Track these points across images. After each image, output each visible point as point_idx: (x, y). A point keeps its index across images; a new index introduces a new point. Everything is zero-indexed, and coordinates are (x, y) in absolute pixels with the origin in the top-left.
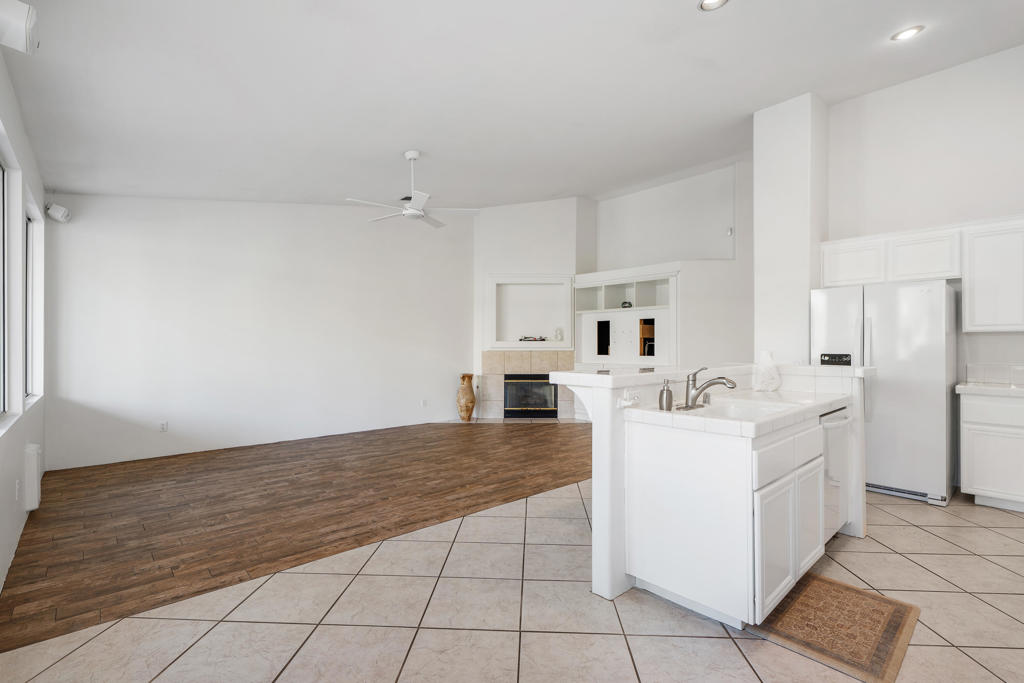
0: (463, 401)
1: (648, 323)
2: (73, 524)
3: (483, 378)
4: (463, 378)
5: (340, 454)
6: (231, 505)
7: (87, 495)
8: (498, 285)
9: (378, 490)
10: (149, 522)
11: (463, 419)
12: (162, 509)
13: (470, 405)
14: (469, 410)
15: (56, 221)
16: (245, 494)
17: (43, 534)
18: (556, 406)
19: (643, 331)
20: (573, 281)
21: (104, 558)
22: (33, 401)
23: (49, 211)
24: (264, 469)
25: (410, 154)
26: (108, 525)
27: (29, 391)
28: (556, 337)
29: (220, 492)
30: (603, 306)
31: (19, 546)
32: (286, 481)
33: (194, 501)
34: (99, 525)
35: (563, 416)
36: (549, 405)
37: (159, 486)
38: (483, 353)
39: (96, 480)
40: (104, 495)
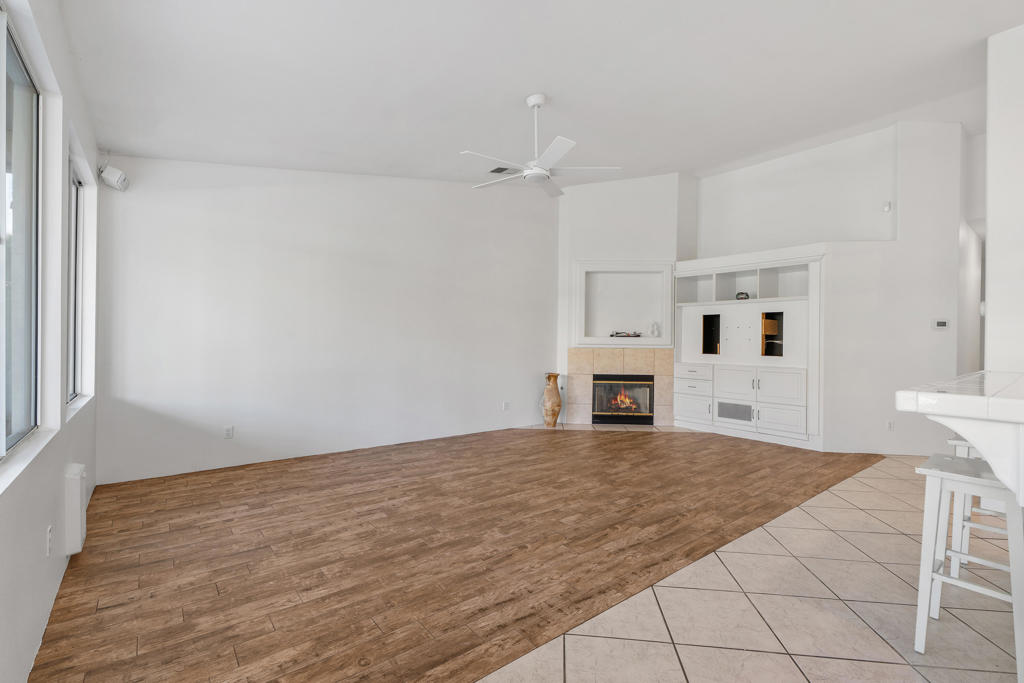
0: (549, 405)
1: (774, 318)
2: (125, 578)
3: (569, 378)
4: (549, 378)
5: (428, 469)
6: (327, 551)
7: (144, 526)
8: (587, 273)
9: (505, 530)
10: (224, 578)
11: (549, 424)
12: (237, 554)
13: (557, 409)
14: (555, 414)
15: (110, 186)
16: (338, 532)
17: (86, 598)
18: (651, 411)
19: (765, 327)
20: (674, 268)
21: (167, 655)
22: (81, 403)
23: (103, 175)
24: (348, 489)
25: (533, 100)
26: (169, 584)
27: (78, 390)
28: (653, 332)
29: (305, 526)
30: (714, 297)
31: (50, 623)
32: (382, 510)
33: (278, 540)
34: (158, 582)
35: (660, 423)
36: (643, 409)
37: (228, 514)
38: (569, 350)
39: (154, 502)
40: (163, 527)
